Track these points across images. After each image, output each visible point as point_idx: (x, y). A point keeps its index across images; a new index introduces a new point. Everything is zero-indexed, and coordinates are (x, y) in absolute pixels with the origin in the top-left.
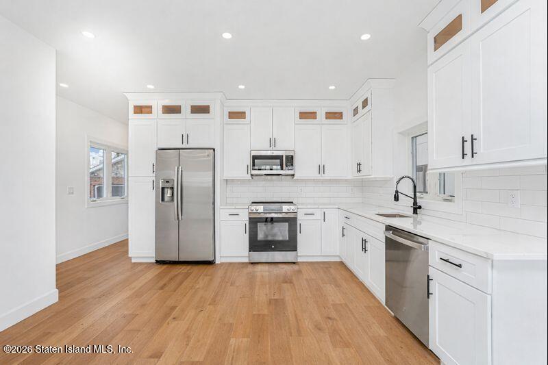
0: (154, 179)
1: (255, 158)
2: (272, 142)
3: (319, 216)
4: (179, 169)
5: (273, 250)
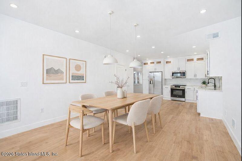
0: (148, 79)
1: (173, 73)
2: (179, 69)
4: (154, 77)
5: (178, 97)
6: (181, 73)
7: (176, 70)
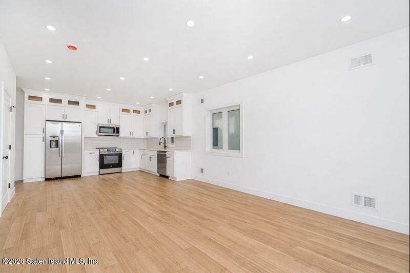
0: (44, 136)
1: (100, 127)
2: (109, 121)
3: (131, 152)
4: (62, 132)
5: (111, 168)
6: (113, 128)
7: (104, 123)
